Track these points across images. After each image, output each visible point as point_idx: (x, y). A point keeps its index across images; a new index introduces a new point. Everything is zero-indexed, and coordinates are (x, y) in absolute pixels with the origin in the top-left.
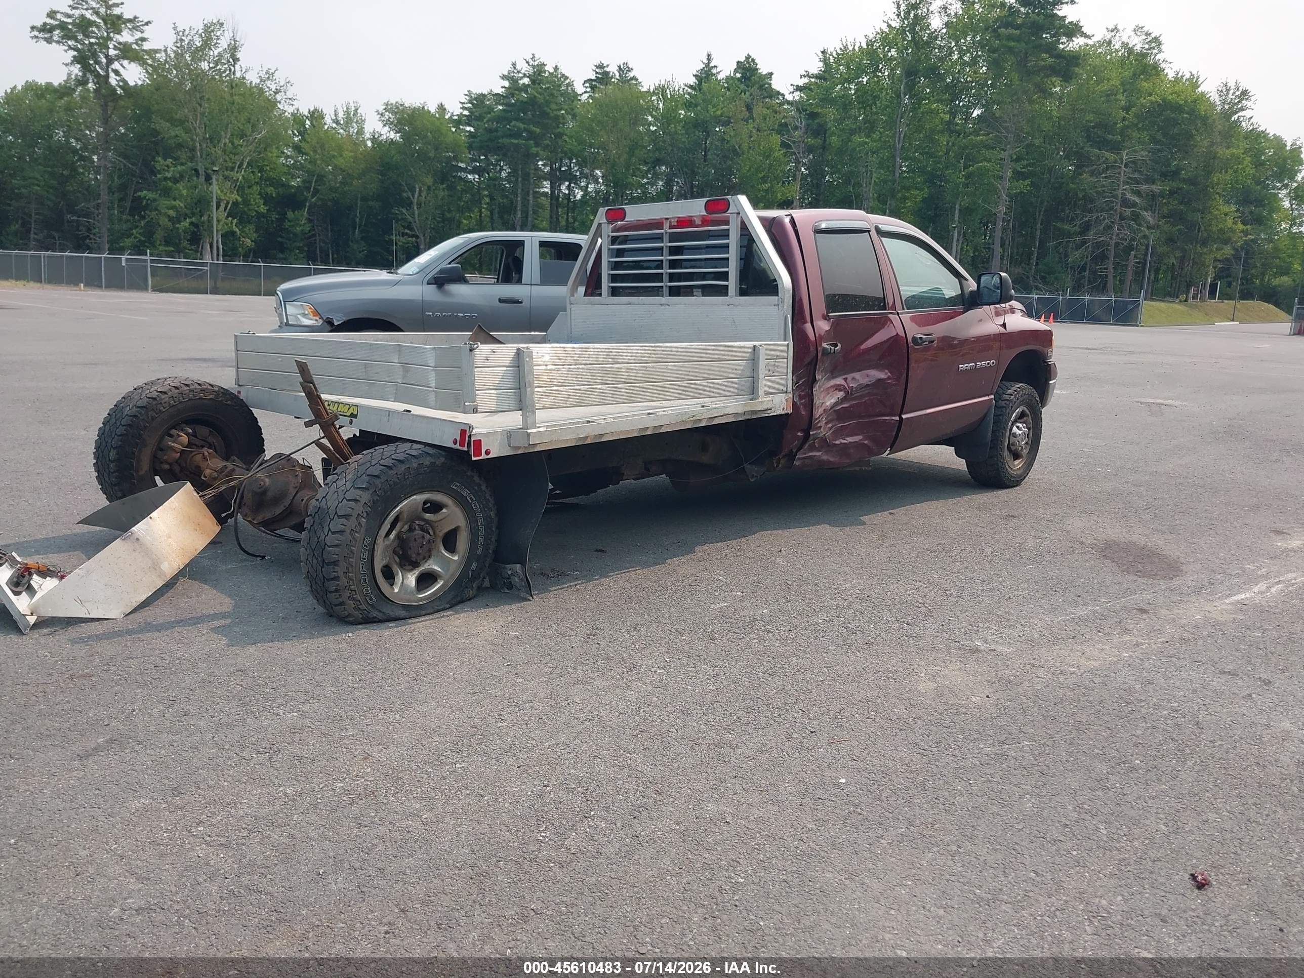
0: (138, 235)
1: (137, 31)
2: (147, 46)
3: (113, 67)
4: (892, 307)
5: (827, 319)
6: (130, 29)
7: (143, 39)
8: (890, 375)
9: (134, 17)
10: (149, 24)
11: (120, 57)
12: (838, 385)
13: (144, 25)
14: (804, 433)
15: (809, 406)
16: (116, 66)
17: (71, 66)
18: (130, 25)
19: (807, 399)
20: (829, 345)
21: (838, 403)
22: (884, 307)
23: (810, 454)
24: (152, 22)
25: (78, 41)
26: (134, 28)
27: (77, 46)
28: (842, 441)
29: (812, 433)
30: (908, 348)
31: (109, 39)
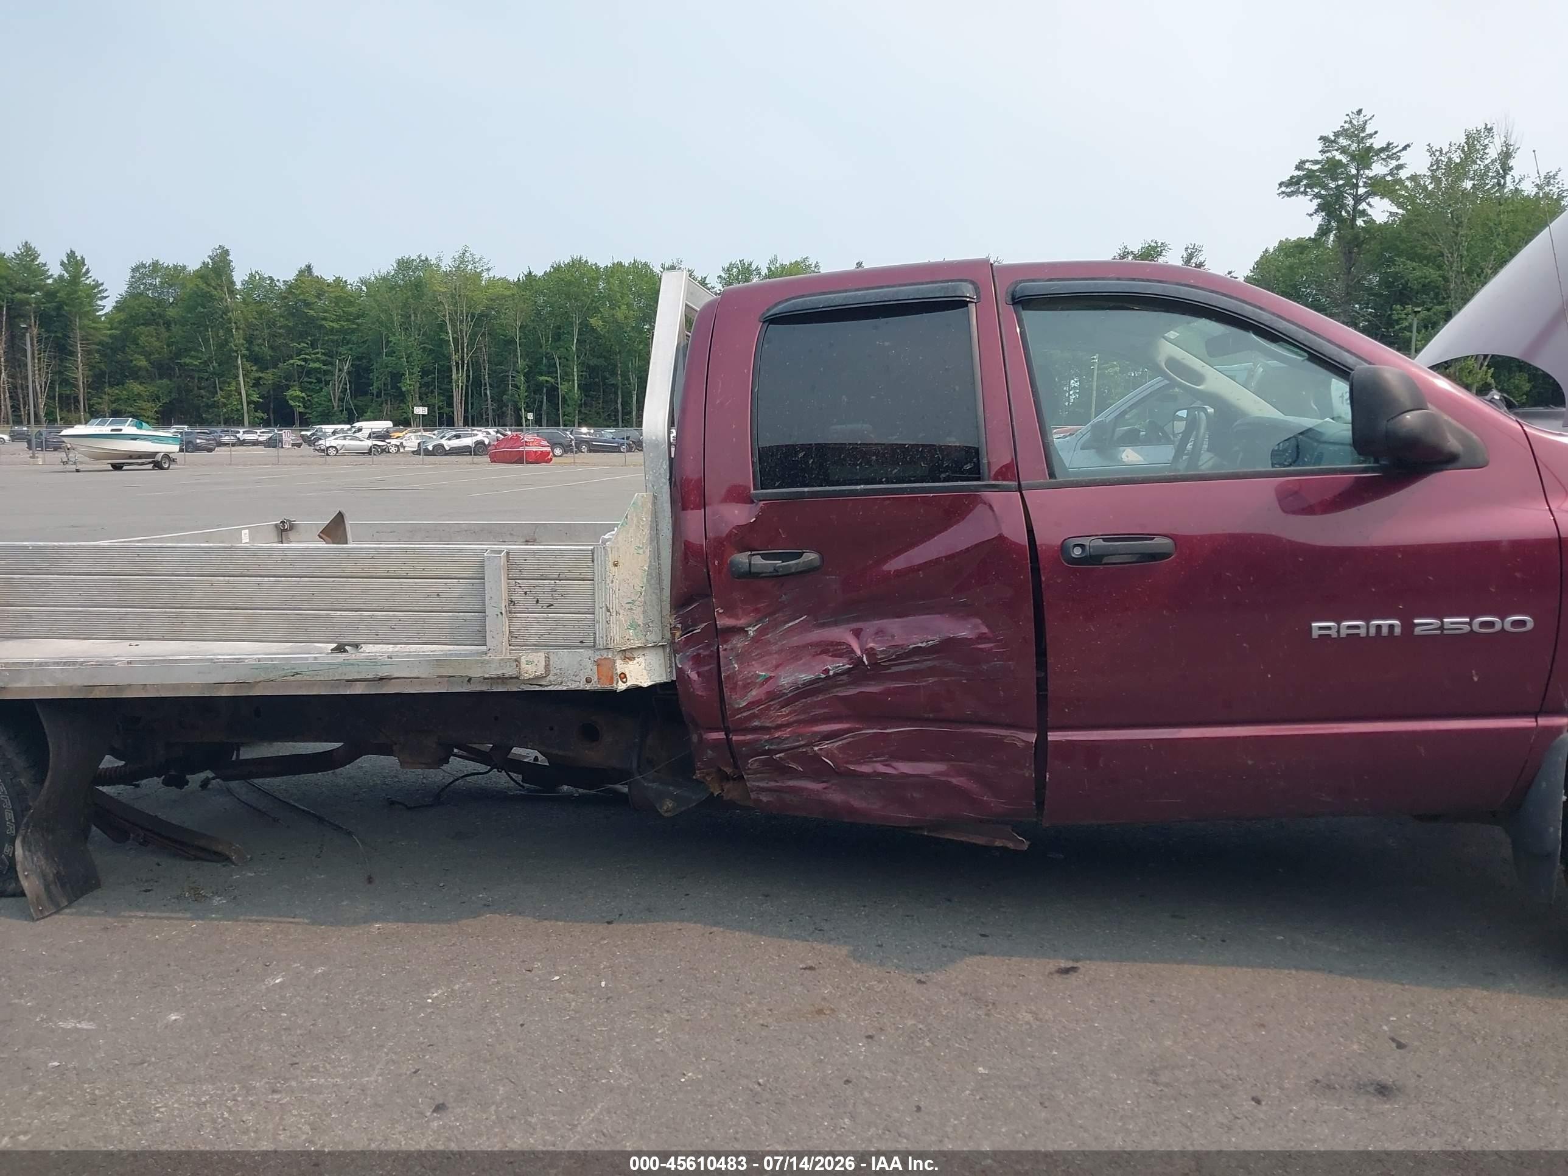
1: (1392, 159)
2: (1403, 174)
3: (1360, 207)
4: (1009, 471)
5: (750, 500)
6: (1383, 159)
7: (1400, 167)
8: (985, 630)
9: (1389, 144)
10: (1405, 148)
11: (1368, 194)
12: (832, 643)
13: (1400, 151)
14: (721, 735)
15: (717, 680)
16: (1363, 206)
17: (1315, 216)
18: (1383, 155)
19: (714, 666)
20: (765, 557)
21: (830, 682)
22: (976, 473)
23: (791, 783)
24: (1408, 146)
25: (1325, 186)
26: (1388, 157)
27: (1323, 192)
28: (881, 768)
29: (734, 738)
30: (1036, 570)
31: (1357, 176)
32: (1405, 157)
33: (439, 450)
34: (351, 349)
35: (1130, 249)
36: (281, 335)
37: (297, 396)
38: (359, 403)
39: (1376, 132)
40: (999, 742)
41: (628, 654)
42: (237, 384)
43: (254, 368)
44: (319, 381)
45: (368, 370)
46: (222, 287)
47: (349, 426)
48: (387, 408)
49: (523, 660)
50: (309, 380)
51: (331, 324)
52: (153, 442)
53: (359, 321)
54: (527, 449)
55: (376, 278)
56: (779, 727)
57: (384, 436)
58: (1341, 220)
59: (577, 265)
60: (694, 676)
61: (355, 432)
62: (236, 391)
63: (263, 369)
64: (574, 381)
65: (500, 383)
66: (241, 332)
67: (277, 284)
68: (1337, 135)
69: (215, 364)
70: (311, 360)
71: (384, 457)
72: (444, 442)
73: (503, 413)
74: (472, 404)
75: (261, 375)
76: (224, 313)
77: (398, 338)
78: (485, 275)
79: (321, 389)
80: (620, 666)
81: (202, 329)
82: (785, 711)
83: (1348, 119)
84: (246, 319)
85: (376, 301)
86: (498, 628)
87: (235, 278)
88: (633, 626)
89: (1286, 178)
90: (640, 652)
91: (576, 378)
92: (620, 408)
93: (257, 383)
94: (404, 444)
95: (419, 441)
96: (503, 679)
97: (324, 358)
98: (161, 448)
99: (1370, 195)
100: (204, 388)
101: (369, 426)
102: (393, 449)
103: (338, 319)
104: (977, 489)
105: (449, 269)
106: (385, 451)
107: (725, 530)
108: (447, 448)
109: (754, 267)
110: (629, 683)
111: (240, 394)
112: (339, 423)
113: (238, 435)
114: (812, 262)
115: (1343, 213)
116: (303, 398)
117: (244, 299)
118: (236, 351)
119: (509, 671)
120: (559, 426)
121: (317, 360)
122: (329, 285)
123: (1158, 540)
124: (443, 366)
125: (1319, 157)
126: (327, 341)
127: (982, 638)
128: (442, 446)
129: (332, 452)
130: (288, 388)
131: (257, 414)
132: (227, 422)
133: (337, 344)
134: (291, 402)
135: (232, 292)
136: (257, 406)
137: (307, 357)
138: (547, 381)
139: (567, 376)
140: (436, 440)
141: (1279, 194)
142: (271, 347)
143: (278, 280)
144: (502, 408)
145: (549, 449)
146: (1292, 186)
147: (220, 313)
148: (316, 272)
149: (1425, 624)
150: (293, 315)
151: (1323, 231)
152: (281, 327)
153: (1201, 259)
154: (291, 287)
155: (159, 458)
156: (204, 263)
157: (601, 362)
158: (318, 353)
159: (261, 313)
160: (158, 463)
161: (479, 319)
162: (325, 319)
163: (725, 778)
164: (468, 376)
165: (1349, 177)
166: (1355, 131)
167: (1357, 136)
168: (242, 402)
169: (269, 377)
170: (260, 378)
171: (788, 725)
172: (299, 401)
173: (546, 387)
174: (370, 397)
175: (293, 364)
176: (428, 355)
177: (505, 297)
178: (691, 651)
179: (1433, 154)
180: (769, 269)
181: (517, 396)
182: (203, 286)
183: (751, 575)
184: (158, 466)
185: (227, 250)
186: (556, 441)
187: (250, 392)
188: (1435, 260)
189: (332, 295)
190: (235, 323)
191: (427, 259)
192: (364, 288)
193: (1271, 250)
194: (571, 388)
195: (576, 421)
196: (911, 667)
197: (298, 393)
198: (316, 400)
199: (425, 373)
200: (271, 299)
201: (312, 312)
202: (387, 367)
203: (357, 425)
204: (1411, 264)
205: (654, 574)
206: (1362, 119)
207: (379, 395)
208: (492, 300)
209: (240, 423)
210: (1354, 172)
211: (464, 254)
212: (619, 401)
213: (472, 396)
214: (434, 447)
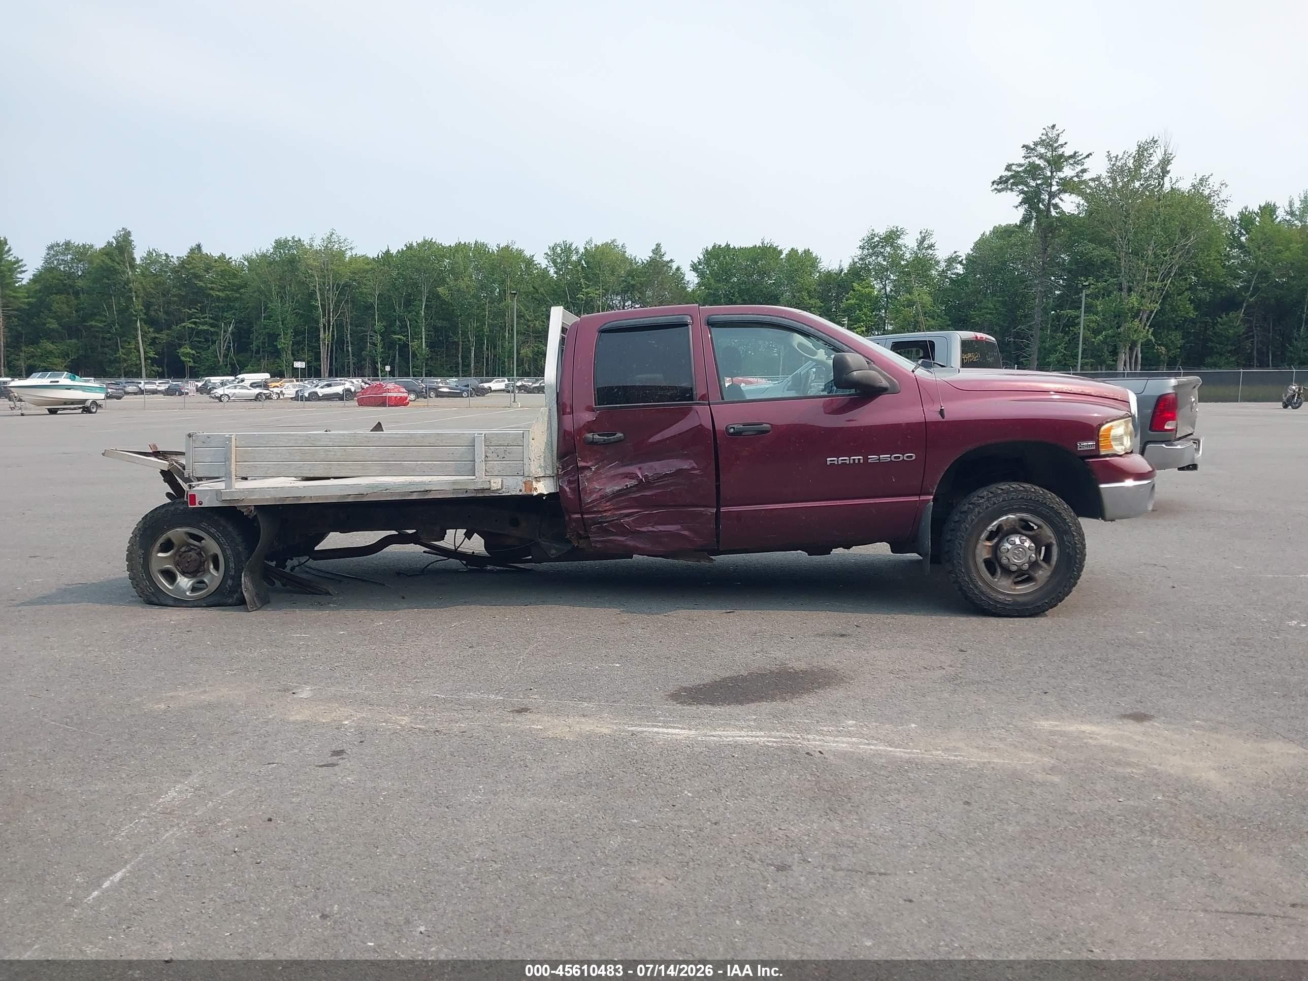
0: (1062, 350)
1: (1078, 164)
2: (1086, 176)
3: (1053, 202)
4: (703, 397)
5: (593, 410)
6: (1071, 164)
7: (1084, 171)
8: (695, 465)
9: (1075, 153)
10: (1088, 156)
11: (1060, 191)
12: (629, 473)
13: (1084, 158)
14: (579, 516)
15: (577, 491)
16: (1056, 200)
17: (1019, 208)
18: (1071, 161)
19: (577, 484)
20: (599, 435)
21: (628, 490)
22: (691, 398)
23: (610, 538)
24: (1091, 154)
25: (1027, 185)
26: (1075, 162)
27: (1026, 189)
28: (651, 529)
29: (586, 516)
30: (715, 439)
31: (1052, 177)
32: (1087, 164)
33: (314, 397)
34: (234, 314)
35: (876, 232)
36: (175, 302)
37: (189, 353)
38: (241, 359)
39: (1066, 143)
40: (701, 513)
41: (537, 479)
42: (136, 343)
43: (151, 330)
44: (207, 340)
45: (249, 332)
46: (124, 263)
47: (232, 378)
48: (264, 363)
49: (492, 481)
50: (198, 339)
51: (217, 293)
52: (84, 391)
53: (242, 291)
54: (389, 395)
55: (257, 255)
56: (605, 511)
57: (265, 385)
58: (1039, 211)
59: (427, 245)
60: (567, 489)
61: (238, 383)
62: (135, 348)
63: (159, 330)
64: (422, 338)
65: (360, 342)
66: (140, 299)
67: (172, 259)
68: (1036, 144)
69: (117, 326)
70: (200, 323)
71: (268, 402)
72: (318, 390)
73: (362, 366)
74: (336, 358)
75: (157, 335)
76: (125, 284)
77: (275, 304)
78: (348, 254)
79: (209, 347)
80: (535, 484)
81: (105, 297)
82: (608, 504)
83: (1044, 132)
84: (144, 289)
85: (257, 274)
86: (480, 467)
87: (135, 256)
88: (540, 467)
89: (996, 178)
90: (543, 479)
91: (424, 337)
92: (460, 361)
93: (153, 342)
94: (284, 392)
95: (297, 389)
96: (483, 490)
97: (211, 321)
98: (90, 396)
99: (1061, 192)
100: (107, 346)
101: (250, 378)
102: (275, 397)
103: (224, 289)
104: (691, 404)
105: (319, 248)
106: (268, 397)
107: (582, 423)
108: (321, 395)
109: (574, 247)
110: (539, 492)
111: (139, 351)
112: (224, 375)
113: (140, 385)
114: (619, 243)
115: (1040, 205)
116: (193, 355)
117: (142, 272)
118: (136, 316)
119: (486, 487)
120: (409, 376)
121: (205, 323)
122: (216, 261)
123: (765, 425)
124: (312, 328)
125: (1022, 161)
126: (214, 307)
127: (693, 469)
128: (316, 393)
129: (225, 399)
130: (180, 346)
131: (153, 368)
132: (127, 375)
133: (223, 310)
134: (183, 358)
135: (133, 266)
136: (154, 361)
137: (198, 320)
138: (399, 339)
139: (416, 335)
140: (310, 388)
141: (992, 190)
142: (166, 313)
143: (172, 257)
144: (361, 362)
145: (406, 395)
146: (1002, 184)
147: (123, 284)
148: (205, 250)
149: (873, 458)
150: (185, 286)
151: (1026, 220)
152: (174, 296)
153: (932, 241)
154: (183, 263)
155: (88, 404)
156: (108, 243)
157: (445, 323)
158: (206, 317)
159: (157, 284)
160: (87, 408)
161: (343, 289)
162: (212, 289)
163: (580, 537)
164: (333, 336)
165: (1046, 178)
166: (1049, 143)
167: (1051, 146)
168: (140, 357)
169: (163, 337)
170: (156, 338)
171: (609, 510)
172: (189, 357)
173: (399, 344)
174: (250, 353)
175: (184, 327)
176: (300, 319)
177: (367, 271)
178: (566, 478)
179: (1110, 160)
180: (586, 248)
181: (374, 352)
182: (108, 261)
183: (593, 443)
184: (87, 410)
185: (129, 232)
186: (410, 388)
187: (147, 349)
188: (1110, 243)
189: (219, 269)
190: (135, 292)
191: (300, 240)
192: (246, 263)
193: (988, 233)
194: (421, 345)
195: (424, 372)
196: (663, 483)
197: (189, 350)
198: (204, 356)
199: (296, 333)
200: (166, 272)
201: (201, 284)
202: (265, 328)
203: (240, 376)
204: (1091, 246)
205: (549, 444)
206: (1055, 132)
207: (258, 352)
208: (354, 273)
209: (138, 375)
210: (1049, 174)
211: (331, 235)
212: (460, 356)
213: (336, 353)
214: (310, 394)
